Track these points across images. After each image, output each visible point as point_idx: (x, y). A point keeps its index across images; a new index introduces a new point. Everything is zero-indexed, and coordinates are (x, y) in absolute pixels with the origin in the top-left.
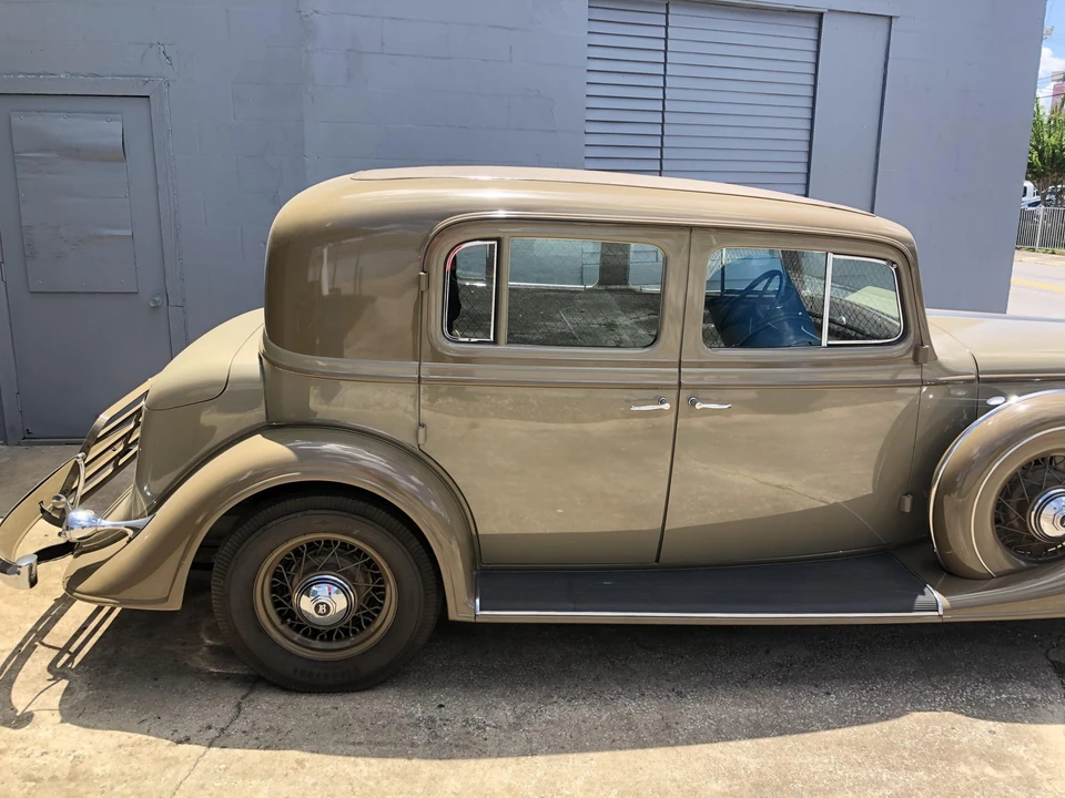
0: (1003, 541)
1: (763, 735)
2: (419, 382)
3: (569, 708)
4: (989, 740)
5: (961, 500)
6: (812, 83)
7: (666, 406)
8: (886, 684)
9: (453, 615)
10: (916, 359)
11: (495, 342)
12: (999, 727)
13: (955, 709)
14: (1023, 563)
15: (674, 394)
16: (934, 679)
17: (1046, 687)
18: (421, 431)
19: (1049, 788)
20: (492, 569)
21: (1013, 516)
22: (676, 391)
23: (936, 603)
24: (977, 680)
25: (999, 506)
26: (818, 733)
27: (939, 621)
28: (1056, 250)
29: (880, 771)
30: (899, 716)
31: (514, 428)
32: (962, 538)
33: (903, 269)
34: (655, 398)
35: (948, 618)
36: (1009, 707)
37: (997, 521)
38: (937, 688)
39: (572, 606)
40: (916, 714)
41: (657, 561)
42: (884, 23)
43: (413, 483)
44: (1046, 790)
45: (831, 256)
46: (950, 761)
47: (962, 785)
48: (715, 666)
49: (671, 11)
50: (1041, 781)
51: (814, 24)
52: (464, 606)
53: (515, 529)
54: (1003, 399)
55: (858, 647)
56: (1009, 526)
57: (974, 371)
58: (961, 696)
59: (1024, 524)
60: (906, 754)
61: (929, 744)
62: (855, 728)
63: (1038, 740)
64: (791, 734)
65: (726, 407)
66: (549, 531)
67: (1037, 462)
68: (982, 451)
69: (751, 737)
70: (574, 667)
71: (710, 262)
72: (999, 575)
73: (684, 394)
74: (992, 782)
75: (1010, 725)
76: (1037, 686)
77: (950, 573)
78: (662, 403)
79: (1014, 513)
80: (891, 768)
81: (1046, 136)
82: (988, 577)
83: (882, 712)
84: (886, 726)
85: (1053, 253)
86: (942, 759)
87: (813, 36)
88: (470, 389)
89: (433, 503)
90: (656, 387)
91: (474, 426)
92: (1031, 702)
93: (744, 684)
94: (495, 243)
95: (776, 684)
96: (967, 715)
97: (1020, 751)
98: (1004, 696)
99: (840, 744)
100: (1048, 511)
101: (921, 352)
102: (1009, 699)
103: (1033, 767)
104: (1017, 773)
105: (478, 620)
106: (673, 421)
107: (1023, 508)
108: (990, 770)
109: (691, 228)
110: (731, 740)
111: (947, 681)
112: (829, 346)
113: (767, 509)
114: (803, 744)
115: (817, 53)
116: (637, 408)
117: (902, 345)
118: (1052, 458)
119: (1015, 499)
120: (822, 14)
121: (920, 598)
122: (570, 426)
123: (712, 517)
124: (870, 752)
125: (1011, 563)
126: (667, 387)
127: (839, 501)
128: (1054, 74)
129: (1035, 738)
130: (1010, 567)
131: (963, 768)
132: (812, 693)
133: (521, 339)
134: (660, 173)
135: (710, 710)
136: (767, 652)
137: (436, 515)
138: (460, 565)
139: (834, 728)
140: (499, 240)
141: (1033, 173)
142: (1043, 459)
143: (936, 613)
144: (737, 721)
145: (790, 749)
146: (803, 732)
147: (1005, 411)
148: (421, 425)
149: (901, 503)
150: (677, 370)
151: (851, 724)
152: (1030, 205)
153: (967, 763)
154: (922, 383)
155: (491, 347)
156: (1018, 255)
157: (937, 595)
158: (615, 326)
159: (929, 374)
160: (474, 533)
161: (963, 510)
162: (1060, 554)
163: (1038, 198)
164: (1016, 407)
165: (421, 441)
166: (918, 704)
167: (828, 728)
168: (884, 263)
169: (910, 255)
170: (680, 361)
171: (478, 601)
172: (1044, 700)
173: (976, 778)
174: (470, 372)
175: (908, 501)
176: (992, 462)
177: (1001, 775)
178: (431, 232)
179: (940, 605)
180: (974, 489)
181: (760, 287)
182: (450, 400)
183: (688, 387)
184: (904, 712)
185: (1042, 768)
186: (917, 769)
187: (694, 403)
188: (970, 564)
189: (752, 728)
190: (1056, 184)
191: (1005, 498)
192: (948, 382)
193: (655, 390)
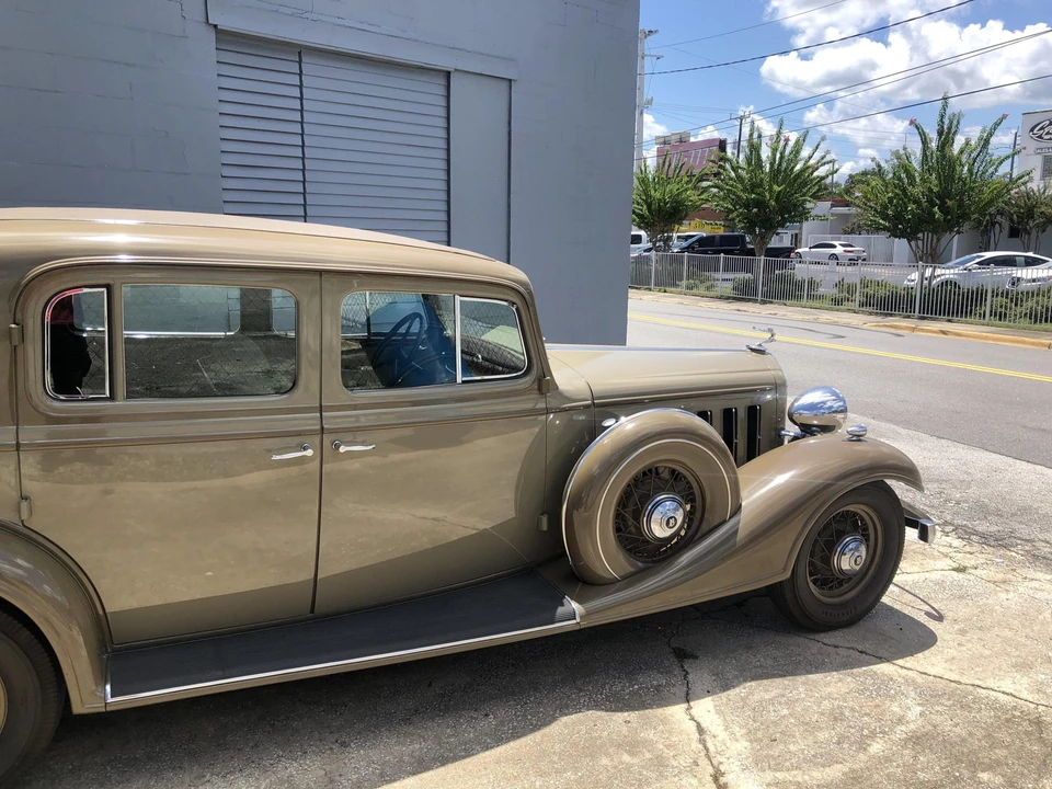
0: (625, 547)
1: (428, 769)
2: (18, 450)
3: (225, 784)
4: (625, 730)
5: (587, 514)
6: (445, 136)
7: (309, 453)
8: (538, 695)
9: (78, 708)
10: (540, 389)
11: (112, 397)
12: (632, 716)
13: (597, 706)
14: (640, 564)
15: (317, 439)
16: (578, 683)
17: (668, 672)
18: (24, 505)
19: (675, 763)
20: (126, 649)
21: (630, 523)
22: (319, 436)
23: (574, 611)
24: (614, 677)
25: (618, 515)
26: (478, 756)
27: (578, 628)
28: (667, 289)
29: (533, 779)
30: (550, 723)
31: (156, 491)
32: (591, 549)
33: (523, 308)
34: (298, 445)
35: (585, 624)
36: (641, 696)
37: (618, 530)
38: (581, 690)
39: (220, 673)
40: (564, 719)
41: (312, 611)
42: (505, 85)
43: (19, 567)
44: (673, 767)
45: (458, 298)
46: (593, 756)
47: (603, 777)
48: (378, 708)
49: (304, 59)
50: (669, 759)
51: (443, 81)
52: (91, 694)
53: (157, 601)
54: (614, 420)
55: (513, 665)
56: (628, 533)
57: (590, 398)
58: (601, 694)
59: (639, 529)
60: (556, 759)
61: (575, 745)
62: (512, 744)
63: (664, 721)
64: (453, 762)
65: (371, 447)
66: (198, 596)
67: (645, 474)
68: (600, 468)
69: (414, 774)
70: (229, 738)
71: (342, 306)
72: (624, 578)
73: (327, 439)
74: (628, 768)
75: (642, 712)
76: (662, 673)
77: (583, 581)
78: (305, 449)
79: (631, 521)
80: (542, 774)
81: (653, 192)
82: (613, 582)
83: (534, 722)
84: (538, 735)
85: (665, 292)
86: (586, 756)
87: (442, 91)
88: (99, 451)
89: (46, 586)
90: (298, 434)
91: (107, 492)
92: (658, 688)
93: (407, 721)
94: (104, 290)
95: (439, 715)
96: (607, 711)
97: (650, 735)
98: (636, 687)
99: (498, 762)
100: (656, 516)
101: (544, 383)
102: (640, 689)
103: (662, 747)
104: (648, 756)
105: (109, 709)
106: (318, 465)
107: (637, 516)
108: (626, 758)
109: (320, 272)
110: (395, 780)
111: (590, 682)
112: (464, 382)
113: (425, 543)
114: (464, 770)
115: (448, 108)
116: (278, 457)
117: (527, 379)
118: (656, 468)
119: (631, 508)
120: (448, 74)
121: (560, 610)
122: (218, 482)
123: (371, 557)
124: (524, 763)
125: (632, 566)
126: (311, 433)
127: (488, 527)
128: (657, 138)
129: (661, 721)
130: (632, 569)
131: (605, 761)
132: (472, 717)
133: (170, 392)
134: (305, 218)
135: (374, 754)
136: (430, 685)
137: (50, 600)
138: (84, 652)
139: (492, 748)
140: (108, 287)
141: (643, 222)
142: (650, 471)
143: (574, 621)
144: (401, 760)
145: (452, 777)
146: (464, 757)
147: (618, 430)
148: (24, 498)
149: (539, 522)
150: (318, 414)
151: (508, 740)
152: (645, 251)
153: (607, 754)
154: (547, 411)
155: (109, 403)
156: (632, 293)
157: (575, 605)
158: (274, 373)
159: (553, 403)
160: (101, 612)
161: (590, 522)
162: (670, 552)
163: (650, 245)
164: (626, 426)
165: (25, 516)
166: (565, 709)
167: (487, 749)
168: (506, 303)
169: (527, 296)
170: (321, 405)
171: (108, 688)
172: (668, 685)
173: (615, 767)
174: (102, 433)
175: (545, 519)
176: (610, 475)
177: (635, 761)
178: (23, 278)
179: (577, 612)
180: (597, 501)
181: (402, 330)
182: (78, 465)
183: (332, 431)
184: (555, 719)
185: (668, 747)
186: (565, 771)
187: (337, 447)
188: (600, 572)
189: (416, 764)
190: (663, 232)
191: (623, 509)
192: (571, 409)
193: (297, 437)
